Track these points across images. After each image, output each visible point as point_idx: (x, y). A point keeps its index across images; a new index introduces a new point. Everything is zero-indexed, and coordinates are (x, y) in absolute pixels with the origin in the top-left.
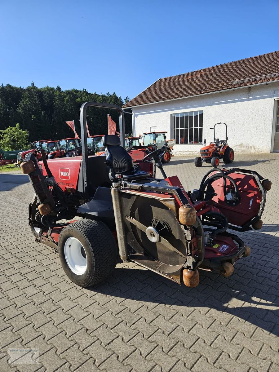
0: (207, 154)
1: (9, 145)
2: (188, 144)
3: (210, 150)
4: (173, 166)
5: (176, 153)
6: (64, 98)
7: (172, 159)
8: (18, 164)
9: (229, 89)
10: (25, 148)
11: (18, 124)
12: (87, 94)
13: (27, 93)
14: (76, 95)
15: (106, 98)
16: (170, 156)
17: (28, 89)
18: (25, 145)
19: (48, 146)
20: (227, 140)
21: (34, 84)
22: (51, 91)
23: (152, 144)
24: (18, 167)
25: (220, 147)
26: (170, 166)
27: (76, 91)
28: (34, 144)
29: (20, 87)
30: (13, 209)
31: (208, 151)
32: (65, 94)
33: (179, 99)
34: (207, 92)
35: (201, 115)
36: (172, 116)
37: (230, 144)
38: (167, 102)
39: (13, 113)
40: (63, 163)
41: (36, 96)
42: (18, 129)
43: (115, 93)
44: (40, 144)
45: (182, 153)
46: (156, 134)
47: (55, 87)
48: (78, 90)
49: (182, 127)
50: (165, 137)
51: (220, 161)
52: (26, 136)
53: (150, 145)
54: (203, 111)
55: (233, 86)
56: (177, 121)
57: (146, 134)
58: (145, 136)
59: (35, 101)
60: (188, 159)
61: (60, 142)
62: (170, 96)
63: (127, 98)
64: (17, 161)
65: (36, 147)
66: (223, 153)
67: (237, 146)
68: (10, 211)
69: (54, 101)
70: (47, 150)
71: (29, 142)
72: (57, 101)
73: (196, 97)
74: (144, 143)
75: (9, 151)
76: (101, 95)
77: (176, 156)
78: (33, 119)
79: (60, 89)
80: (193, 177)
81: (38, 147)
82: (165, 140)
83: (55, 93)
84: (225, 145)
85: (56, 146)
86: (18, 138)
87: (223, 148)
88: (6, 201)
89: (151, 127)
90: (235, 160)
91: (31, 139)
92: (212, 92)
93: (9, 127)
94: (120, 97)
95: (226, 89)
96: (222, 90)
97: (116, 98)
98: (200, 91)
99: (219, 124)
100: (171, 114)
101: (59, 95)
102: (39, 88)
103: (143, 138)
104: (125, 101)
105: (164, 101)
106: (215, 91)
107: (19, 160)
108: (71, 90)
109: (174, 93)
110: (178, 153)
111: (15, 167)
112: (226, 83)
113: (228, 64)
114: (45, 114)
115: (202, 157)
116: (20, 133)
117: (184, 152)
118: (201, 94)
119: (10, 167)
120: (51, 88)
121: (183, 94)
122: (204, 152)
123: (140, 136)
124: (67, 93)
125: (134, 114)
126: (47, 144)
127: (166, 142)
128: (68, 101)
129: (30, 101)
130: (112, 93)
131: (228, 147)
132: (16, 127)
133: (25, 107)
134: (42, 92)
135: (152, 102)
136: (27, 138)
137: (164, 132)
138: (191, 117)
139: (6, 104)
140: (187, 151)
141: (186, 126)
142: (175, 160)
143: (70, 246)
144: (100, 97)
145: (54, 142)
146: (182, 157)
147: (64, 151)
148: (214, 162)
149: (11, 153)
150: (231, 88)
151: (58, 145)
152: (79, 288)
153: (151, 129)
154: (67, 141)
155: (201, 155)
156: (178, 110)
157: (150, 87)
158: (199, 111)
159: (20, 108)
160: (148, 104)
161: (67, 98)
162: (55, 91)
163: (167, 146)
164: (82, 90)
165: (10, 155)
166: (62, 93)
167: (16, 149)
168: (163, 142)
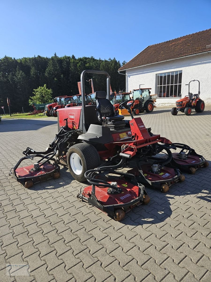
0: (181, 105)
1: (40, 100)
2: (169, 98)
3: (184, 102)
4: (154, 115)
5: (159, 105)
6: (77, 64)
7: (155, 110)
8: (46, 113)
9: (204, 52)
10: (50, 102)
11: (45, 85)
12: (94, 60)
13: (51, 61)
14: (86, 61)
15: (108, 63)
16: (153, 107)
17: (52, 58)
18: (50, 100)
19: (65, 100)
20: (199, 94)
21: (56, 55)
22: (68, 59)
23: (139, 98)
24: (46, 115)
25: (193, 100)
26: (152, 115)
27: (86, 58)
28: (56, 99)
29: (47, 57)
30: (42, 141)
31: (182, 103)
32: (78, 61)
33: (163, 61)
34: (186, 56)
35: (181, 74)
36: (157, 75)
37: (201, 97)
38: (153, 64)
39: (42, 76)
40: (71, 110)
41: (57, 64)
42: (45, 88)
43: (115, 59)
44: (60, 99)
45: (164, 105)
46: (142, 90)
47: (71, 56)
48: (87, 57)
49: (165, 84)
50: (150, 92)
51: (192, 111)
52: (50, 93)
53: (137, 99)
54: (182, 70)
55: (208, 49)
56: (161, 80)
57: (135, 90)
58: (134, 92)
59: (57, 67)
60: (168, 109)
61: (73, 97)
62: (156, 59)
63: (124, 62)
64: (45, 111)
65: (57, 101)
66: (195, 104)
67: (209, 98)
68: (40, 142)
69: (70, 67)
70: (64, 103)
71: (53, 97)
72: (72, 67)
73: (177, 59)
74: (133, 98)
75: (39, 104)
76: (104, 60)
77: (159, 107)
78: (55, 80)
79: (74, 57)
80: (168, 123)
81: (58, 101)
82: (150, 95)
83: (71, 61)
84: (198, 98)
85: (70, 100)
86: (45, 95)
87: (195, 101)
88: (38, 136)
89: (140, 85)
90: (205, 110)
91: (54, 95)
92: (190, 55)
93: (40, 87)
94: (119, 61)
95: (202, 52)
96: (199, 53)
97: (115, 63)
98: (180, 55)
99: (193, 81)
100: (156, 74)
101: (73, 63)
102: (59, 57)
103: (132, 93)
104: (122, 64)
105: (151, 64)
106: (192, 54)
107: (46, 110)
108: (82, 58)
109: (159, 57)
110: (160, 105)
111: (43, 115)
112: (202, 47)
113: (206, 31)
114: (64, 76)
115: (177, 108)
116: (47, 91)
117: (165, 104)
118: (181, 57)
119: (40, 116)
120: (68, 57)
121: (166, 57)
122: (179, 103)
123: (131, 92)
124: (79, 60)
125: (127, 75)
126: (64, 99)
127: (151, 96)
128: (80, 66)
129: (53, 68)
130: (112, 59)
131: (200, 100)
132: (44, 87)
133: (50, 72)
134: (62, 60)
135: (141, 65)
136: (51, 95)
137: (149, 89)
138: (172, 76)
139: (37, 70)
140: (168, 103)
141: (168, 83)
142: (157, 110)
143: (73, 158)
144: (103, 62)
145: (69, 97)
146: (163, 107)
147: (76, 104)
148: (187, 111)
149: (41, 105)
150: (207, 51)
151: (72, 99)
152: (78, 182)
153: (140, 86)
154: (78, 96)
155: (176, 106)
156: (162, 70)
157: (140, 53)
158: (179, 71)
159: (46, 73)
160: (138, 67)
161: (79, 64)
162: (70, 59)
163: (151, 99)
164: (90, 57)
165: (40, 107)
166: (76, 60)
167: (44, 103)
168: (148, 96)
